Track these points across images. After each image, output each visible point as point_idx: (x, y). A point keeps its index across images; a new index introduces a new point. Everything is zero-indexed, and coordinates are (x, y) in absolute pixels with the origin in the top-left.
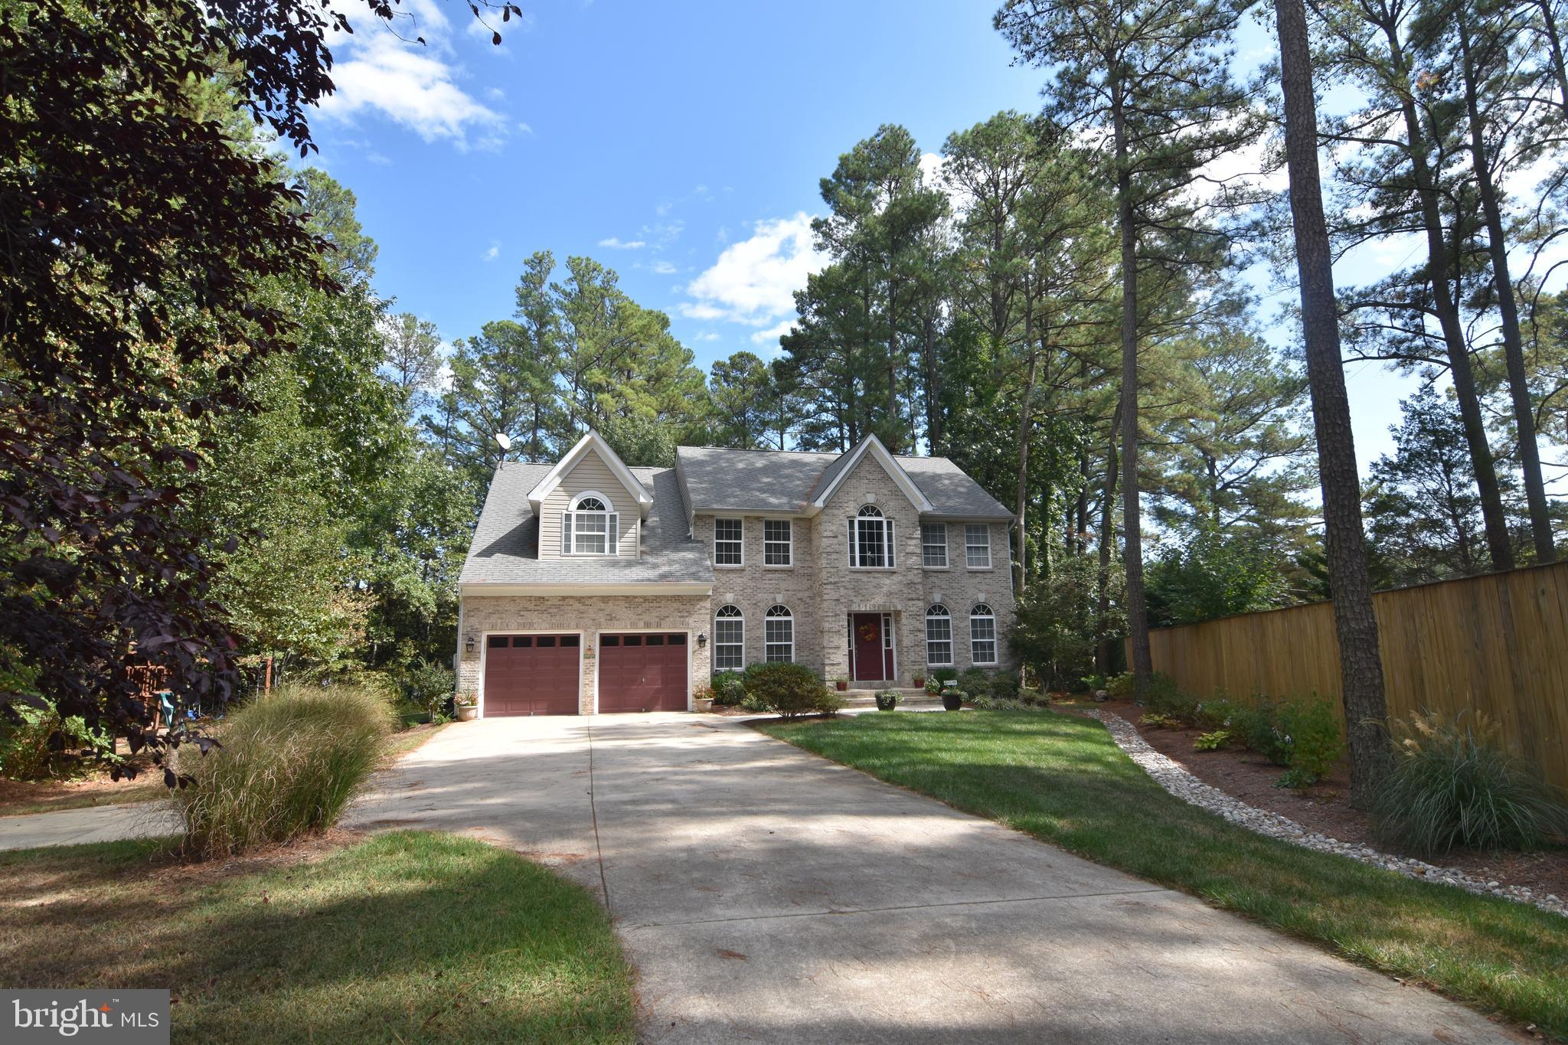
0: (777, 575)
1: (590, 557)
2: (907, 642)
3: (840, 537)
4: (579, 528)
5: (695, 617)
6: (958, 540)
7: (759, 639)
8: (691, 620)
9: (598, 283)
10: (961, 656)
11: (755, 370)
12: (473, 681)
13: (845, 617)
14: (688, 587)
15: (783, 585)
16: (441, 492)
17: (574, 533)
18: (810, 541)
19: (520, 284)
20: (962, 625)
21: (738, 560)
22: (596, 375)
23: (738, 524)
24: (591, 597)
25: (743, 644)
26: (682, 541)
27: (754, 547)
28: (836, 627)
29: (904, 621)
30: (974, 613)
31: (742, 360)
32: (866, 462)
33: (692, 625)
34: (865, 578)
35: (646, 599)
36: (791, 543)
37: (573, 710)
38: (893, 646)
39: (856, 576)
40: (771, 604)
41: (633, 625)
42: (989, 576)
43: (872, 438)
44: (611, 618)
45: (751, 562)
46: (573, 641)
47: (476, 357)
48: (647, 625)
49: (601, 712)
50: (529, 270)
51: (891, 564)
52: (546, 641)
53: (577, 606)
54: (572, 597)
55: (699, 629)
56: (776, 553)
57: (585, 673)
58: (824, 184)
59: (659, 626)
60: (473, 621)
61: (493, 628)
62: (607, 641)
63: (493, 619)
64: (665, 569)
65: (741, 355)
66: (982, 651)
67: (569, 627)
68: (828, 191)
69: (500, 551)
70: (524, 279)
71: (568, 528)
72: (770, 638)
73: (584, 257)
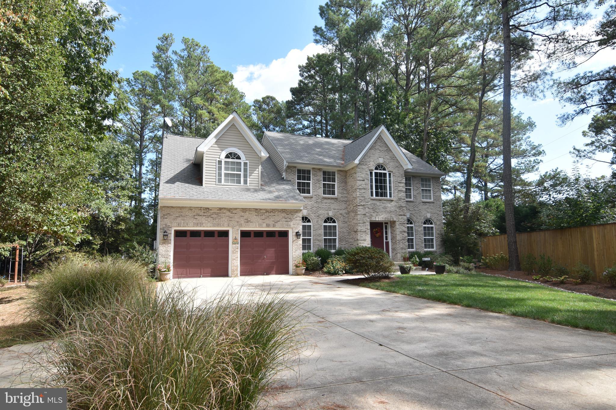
0: (329, 201)
1: (233, 186)
2: (399, 237)
3: (366, 181)
4: (226, 169)
5: (294, 222)
6: (417, 185)
7: (320, 235)
8: (291, 224)
9: (199, 51)
10: (419, 246)
11: (275, 105)
12: (167, 257)
13: (369, 224)
14: (291, 204)
15: (333, 206)
16: (117, 156)
17: (223, 172)
18: (346, 183)
19: (155, 50)
20: (419, 230)
21: (309, 192)
22: (198, 100)
23: (309, 172)
24: (236, 209)
25: (311, 238)
26: (279, 180)
27: (318, 185)
28: (364, 229)
29: (397, 226)
30: (425, 223)
31: (269, 99)
32: (379, 141)
33: (292, 226)
34: (378, 203)
35: (267, 211)
36: (336, 183)
37: (225, 274)
38: (389, 240)
39: (374, 202)
40: (326, 216)
41: (260, 225)
42: (432, 204)
43: (383, 128)
44: (248, 221)
45: (316, 193)
46: (225, 234)
47: (128, 89)
48: (268, 226)
49: (241, 275)
50: (160, 43)
51: (390, 196)
52: (209, 234)
53: (228, 213)
54: (225, 209)
55: (296, 228)
56: (329, 190)
57: (233, 253)
58: (321, 8)
59: (274, 226)
60: (167, 221)
61: (179, 225)
62: (245, 234)
63: (179, 220)
64: (276, 194)
65: (268, 97)
66: (428, 243)
67: (223, 226)
68: (323, 12)
69: (178, 181)
70: (158, 48)
71: (220, 168)
72: (325, 235)
73: (190, 38)
